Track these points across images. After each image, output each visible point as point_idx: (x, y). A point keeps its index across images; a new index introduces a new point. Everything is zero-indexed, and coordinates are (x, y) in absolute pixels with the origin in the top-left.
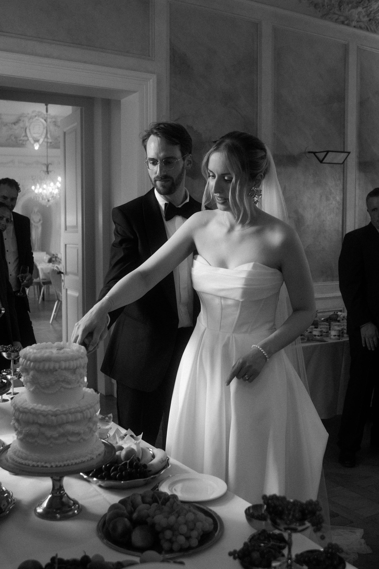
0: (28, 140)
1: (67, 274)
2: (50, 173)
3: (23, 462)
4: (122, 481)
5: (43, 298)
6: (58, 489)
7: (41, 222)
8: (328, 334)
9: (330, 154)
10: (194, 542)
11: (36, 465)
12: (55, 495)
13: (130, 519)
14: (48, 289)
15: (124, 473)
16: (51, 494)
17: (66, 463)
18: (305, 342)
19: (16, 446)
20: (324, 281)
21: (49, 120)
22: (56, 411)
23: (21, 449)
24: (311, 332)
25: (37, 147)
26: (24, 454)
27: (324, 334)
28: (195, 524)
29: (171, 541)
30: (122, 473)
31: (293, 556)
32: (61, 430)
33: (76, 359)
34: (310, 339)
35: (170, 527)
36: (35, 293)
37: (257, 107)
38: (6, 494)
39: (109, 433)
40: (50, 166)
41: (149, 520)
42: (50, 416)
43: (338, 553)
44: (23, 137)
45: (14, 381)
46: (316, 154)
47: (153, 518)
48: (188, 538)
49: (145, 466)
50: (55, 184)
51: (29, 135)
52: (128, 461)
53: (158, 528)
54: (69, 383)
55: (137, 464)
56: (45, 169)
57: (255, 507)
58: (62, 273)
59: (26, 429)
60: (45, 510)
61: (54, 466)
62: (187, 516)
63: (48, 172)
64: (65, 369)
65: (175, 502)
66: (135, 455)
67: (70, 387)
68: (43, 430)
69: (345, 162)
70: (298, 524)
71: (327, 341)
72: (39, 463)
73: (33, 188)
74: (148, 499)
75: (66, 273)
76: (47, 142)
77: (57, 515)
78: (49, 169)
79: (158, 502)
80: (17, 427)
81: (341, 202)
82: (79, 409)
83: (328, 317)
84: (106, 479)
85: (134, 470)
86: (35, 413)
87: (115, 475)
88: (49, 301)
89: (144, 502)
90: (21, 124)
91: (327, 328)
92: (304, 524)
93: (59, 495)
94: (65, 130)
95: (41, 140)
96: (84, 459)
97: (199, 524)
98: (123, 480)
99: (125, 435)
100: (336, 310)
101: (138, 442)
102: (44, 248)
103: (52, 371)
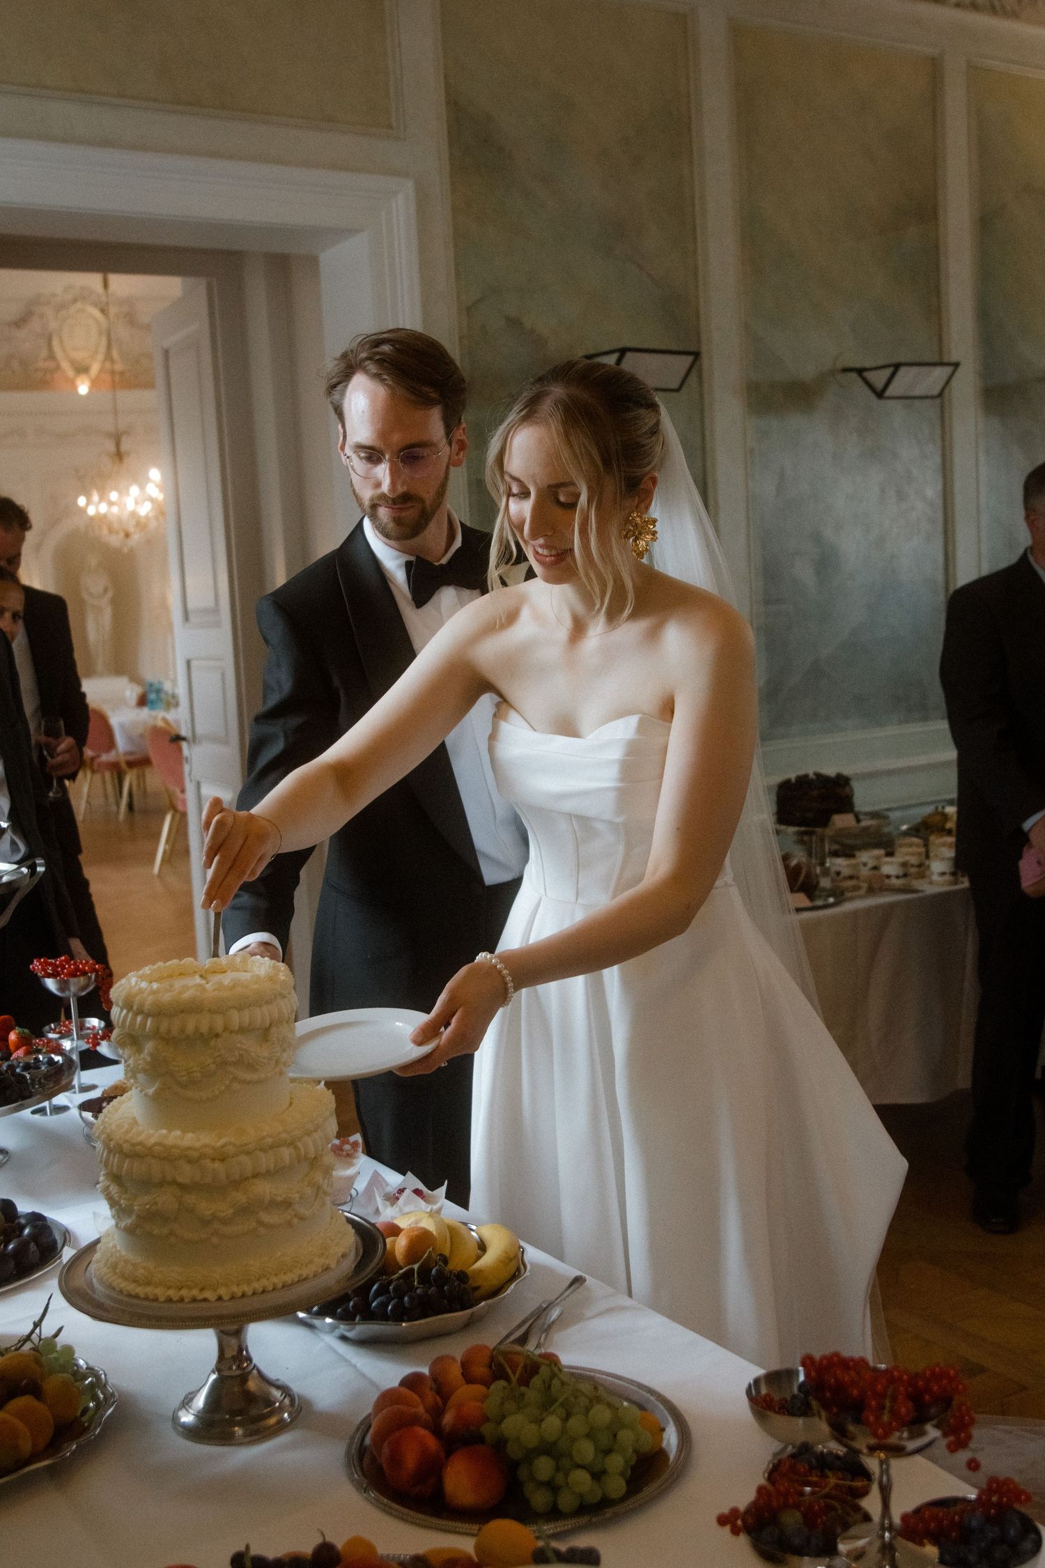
0: (58, 368)
1: (197, 740)
2: (126, 460)
3: (140, 1291)
4: (404, 1321)
5: (130, 806)
6: (234, 1358)
7: (110, 594)
8: (922, 870)
9: (903, 371)
10: (616, 1486)
11: (175, 1299)
12: (226, 1373)
13: (436, 1430)
14: (141, 778)
15: (406, 1298)
16: (216, 1373)
17: (257, 1286)
18: (861, 897)
19: (115, 1246)
20: (900, 722)
21: (113, 310)
22: (223, 1146)
23: (131, 1257)
24: (875, 868)
25: (83, 389)
26: (142, 1271)
27: (913, 870)
28: (615, 1436)
29: (552, 1487)
30: (401, 1298)
31: (897, 1520)
32: (240, 1198)
33: (268, 1002)
34: (875, 886)
35: (548, 1449)
36: (105, 790)
37: (695, 251)
38: (90, 1379)
39: (354, 1186)
40: (124, 439)
41: (487, 1429)
42: (208, 1162)
43: (1017, 1506)
44: (45, 360)
45: (83, 1054)
46: (868, 375)
47: (499, 1423)
48: (598, 1476)
49: (462, 1277)
50: (142, 488)
51: (59, 354)
52: (416, 1267)
53: (513, 1451)
54: (251, 1067)
55: (440, 1272)
56: (111, 447)
57: (774, 1378)
58: (184, 739)
59: (142, 1202)
60: (200, 1416)
61: (226, 1298)
62: (590, 1415)
63: (119, 456)
64: (242, 1030)
65: (554, 1375)
66: (433, 1249)
67: (255, 1077)
68: (190, 1199)
69: (946, 391)
70: (905, 1435)
71: (922, 891)
72: (184, 1292)
73: (82, 501)
74: (480, 1370)
75: (194, 739)
76: (113, 373)
77: (236, 1428)
78: (124, 448)
79: (507, 1379)
80: (116, 1196)
81: (939, 502)
82: (284, 1136)
83: (919, 820)
84: (358, 1318)
85: (432, 1290)
86: (168, 1156)
87: (384, 1305)
88: (146, 812)
89: (468, 1378)
90: (35, 324)
91: (920, 854)
92: (923, 1433)
93: (239, 1372)
94: (167, 343)
95: (95, 368)
96: (305, 1272)
97: (626, 1436)
98: (406, 1318)
99: (399, 1190)
100: (940, 801)
101: (435, 1207)
102: (122, 664)
103: (207, 1038)
